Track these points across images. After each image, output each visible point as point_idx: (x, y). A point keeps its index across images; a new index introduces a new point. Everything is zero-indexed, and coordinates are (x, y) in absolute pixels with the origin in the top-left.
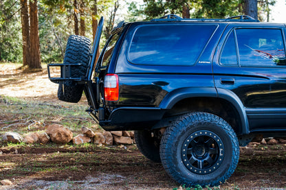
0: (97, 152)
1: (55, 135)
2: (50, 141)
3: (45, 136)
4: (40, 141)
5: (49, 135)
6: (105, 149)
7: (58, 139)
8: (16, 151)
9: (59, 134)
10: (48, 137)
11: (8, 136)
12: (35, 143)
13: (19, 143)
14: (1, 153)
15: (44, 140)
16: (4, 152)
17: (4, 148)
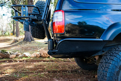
0: (58, 62)
1: (42, 54)
2: (41, 57)
3: (38, 55)
5: (40, 54)
6: (61, 60)
7: (43, 56)
8: (25, 61)
9: (44, 54)
10: (40, 55)
11: (24, 55)
12: (34, 57)
13: (28, 57)
14: (18, 62)
15: (38, 56)
16: (20, 61)
17: (20, 59)
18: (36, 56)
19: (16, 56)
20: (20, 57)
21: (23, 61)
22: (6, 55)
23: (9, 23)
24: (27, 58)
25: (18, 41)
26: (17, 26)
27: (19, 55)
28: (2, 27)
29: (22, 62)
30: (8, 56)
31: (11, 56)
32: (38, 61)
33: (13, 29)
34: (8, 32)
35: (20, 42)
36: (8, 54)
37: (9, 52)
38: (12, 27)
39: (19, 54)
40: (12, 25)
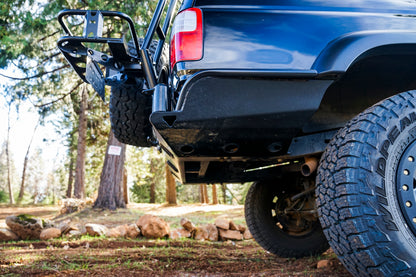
0: (195, 247)
1: (145, 227)
2: (140, 235)
3: (134, 229)
4: (128, 234)
5: (140, 227)
6: (207, 245)
7: (149, 231)
8: (87, 245)
9: (151, 225)
10: (138, 230)
11: (87, 227)
12: (120, 236)
13: (99, 236)
14: (66, 248)
15: (133, 233)
16: (71, 246)
17: (74, 241)
18: (124, 233)
19: (63, 232)
20: (74, 236)
21: (83, 244)
22: (29, 227)
23: (57, 168)
24: (96, 238)
25: (76, 210)
26: (79, 170)
27: (71, 229)
28: (37, 181)
29: (78, 249)
30: (36, 231)
31: (45, 232)
32: (130, 245)
33: (66, 187)
34: (51, 197)
35: (82, 212)
36: (38, 226)
37: (40, 221)
38: (66, 182)
39: (72, 226)
40: (67, 176)
